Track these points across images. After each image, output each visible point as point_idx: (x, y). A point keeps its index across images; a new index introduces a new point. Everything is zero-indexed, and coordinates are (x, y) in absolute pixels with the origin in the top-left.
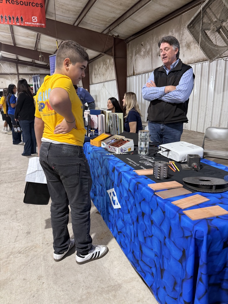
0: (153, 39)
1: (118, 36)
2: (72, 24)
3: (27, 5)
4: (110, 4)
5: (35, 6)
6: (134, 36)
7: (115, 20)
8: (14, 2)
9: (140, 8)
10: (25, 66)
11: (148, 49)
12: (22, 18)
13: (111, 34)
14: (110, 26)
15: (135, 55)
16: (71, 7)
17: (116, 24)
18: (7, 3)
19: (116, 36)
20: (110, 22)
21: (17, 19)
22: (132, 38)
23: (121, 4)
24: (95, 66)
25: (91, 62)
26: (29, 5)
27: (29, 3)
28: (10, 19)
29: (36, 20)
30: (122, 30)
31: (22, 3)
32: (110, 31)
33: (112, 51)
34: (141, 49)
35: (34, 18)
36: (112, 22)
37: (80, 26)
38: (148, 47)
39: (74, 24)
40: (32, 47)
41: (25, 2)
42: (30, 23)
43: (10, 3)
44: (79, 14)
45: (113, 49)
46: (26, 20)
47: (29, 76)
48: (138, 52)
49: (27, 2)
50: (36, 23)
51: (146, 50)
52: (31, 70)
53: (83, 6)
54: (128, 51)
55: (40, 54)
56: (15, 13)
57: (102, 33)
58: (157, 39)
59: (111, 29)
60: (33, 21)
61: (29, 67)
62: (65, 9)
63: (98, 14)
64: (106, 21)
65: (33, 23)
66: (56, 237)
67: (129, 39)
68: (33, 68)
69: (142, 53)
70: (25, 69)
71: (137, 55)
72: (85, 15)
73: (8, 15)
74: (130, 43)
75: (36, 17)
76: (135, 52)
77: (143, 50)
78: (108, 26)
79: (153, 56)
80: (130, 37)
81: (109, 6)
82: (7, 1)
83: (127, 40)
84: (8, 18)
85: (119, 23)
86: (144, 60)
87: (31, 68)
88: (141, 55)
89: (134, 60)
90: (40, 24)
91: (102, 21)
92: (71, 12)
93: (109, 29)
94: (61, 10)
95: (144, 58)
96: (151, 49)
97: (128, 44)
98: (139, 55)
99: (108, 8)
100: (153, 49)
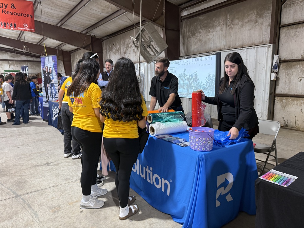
0: (121, 41)
1: (95, 36)
2: (55, 25)
3: (20, 15)
4: (86, 16)
5: (26, 16)
6: (107, 37)
7: (91, 25)
8: (9, 13)
9: (108, 21)
10: (5, 53)
11: (118, 48)
12: (15, 24)
13: (89, 34)
14: (87, 28)
15: (109, 51)
16: (55, 14)
17: (92, 28)
18: (3, 13)
19: (93, 36)
20: (87, 26)
21: (11, 25)
22: (106, 38)
23: (94, 17)
24: (76, 56)
25: (73, 52)
26: (22, 16)
27: (22, 14)
28: (5, 24)
29: (26, 26)
30: (98, 32)
31: (15, 14)
32: (87, 32)
33: (90, 47)
34: (113, 47)
35: (25, 25)
36: (88, 27)
37: (62, 27)
38: (118, 47)
39: (57, 25)
40: (15, 37)
41: (18, 13)
42: (22, 28)
43: (5, 13)
44: (61, 19)
45: (91, 45)
46: (18, 26)
47: (9, 62)
48: (111, 49)
49: (20, 14)
50: (27, 28)
51: (117, 48)
52: (12, 57)
53: (65, 15)
54: (103, 48)
55: (24, 45)
56: (10, 20)
57: (80, 33)
58: (123, 42)
59: (88, 31)
60: (24, 27)
61: (9, 54)
62: (50, 15)
63: (77, 21)
64: (84, 26)
65: (24, 29)
66: (66, 146)
67: (104, 38)
68: (14, 54)
69: (114, 50)
70: (4, 55)
71: (111, 52)
72: (67, 21)
73: (3, 22)
74: (105, 41)
75: (27, 24)
76: (109, 49)
77: (114, 48)
78: (86, 28)
79: (122, 54)
80: (105, 37)
81: (86, 17)
82: (3, 12)
83: (102, 39)
84: (3, 24)
85: (94, 27)
86: (116, 56)
87: (11, 54)
88: (113, 52)
89: (108, 55)
90: (30, 29)
91: (81, 25)
92: (54, 17)
93: (87, 31)
94: (46, 15)
95: (115, 55)
96: (120, 49)
97: (103, 42)
98: (112, 52)
99: (85, 19)
100: (121, 49)
